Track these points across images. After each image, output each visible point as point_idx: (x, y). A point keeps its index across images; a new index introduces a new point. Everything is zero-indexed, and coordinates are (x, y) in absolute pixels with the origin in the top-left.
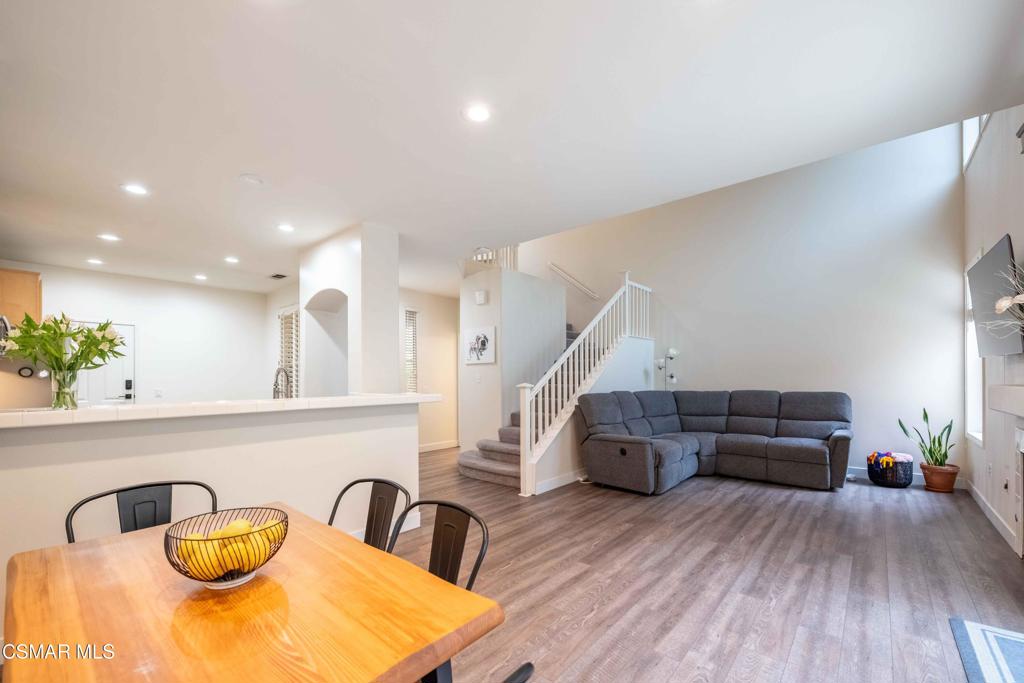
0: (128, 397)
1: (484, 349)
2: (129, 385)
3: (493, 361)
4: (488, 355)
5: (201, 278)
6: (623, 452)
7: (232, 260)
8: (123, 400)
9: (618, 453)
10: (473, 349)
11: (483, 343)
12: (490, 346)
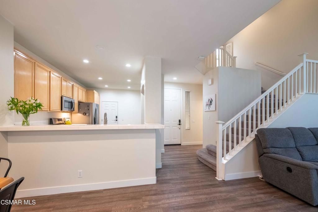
0: (116, 120)
1: (211, 104)
2: (117, 117)
3: (214, 110)
4: (213, 107)
5: (129, 87)
6: (289, 170)
7: (129, 81)
8: (115, 121)
9: (285, 169)
10: (207, 105)
11: (211, 102)
12: (213, 103)
